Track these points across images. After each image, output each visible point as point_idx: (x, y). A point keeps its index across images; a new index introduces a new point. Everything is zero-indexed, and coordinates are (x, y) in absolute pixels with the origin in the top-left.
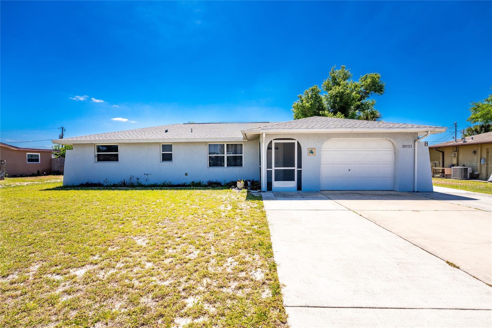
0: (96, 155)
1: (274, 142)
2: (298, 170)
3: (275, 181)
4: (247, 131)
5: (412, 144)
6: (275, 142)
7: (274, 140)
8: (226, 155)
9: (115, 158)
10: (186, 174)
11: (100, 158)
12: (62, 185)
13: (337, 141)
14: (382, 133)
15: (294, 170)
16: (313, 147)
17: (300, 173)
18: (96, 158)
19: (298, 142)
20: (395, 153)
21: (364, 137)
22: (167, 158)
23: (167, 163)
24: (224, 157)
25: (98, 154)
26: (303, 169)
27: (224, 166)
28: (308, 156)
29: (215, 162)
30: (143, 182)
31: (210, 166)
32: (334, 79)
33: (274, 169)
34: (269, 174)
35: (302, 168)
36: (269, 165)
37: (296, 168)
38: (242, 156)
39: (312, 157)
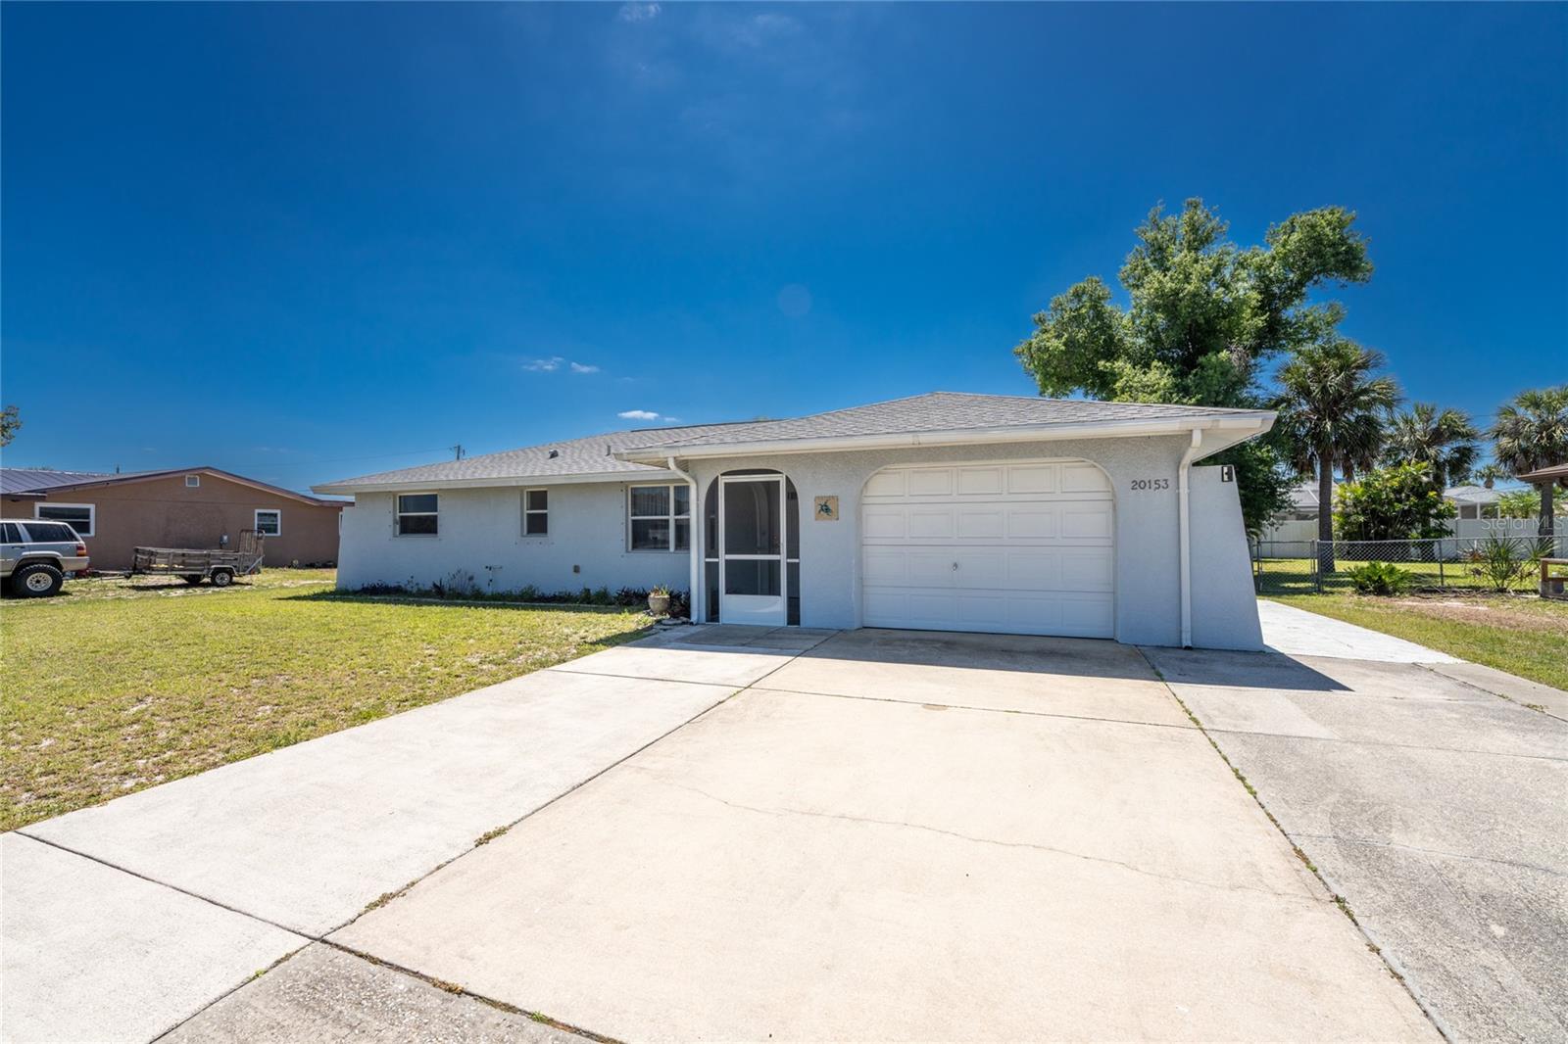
0: (398, 518)
1: (722, 481)
2: (788, 564)
3: (727, 593)
4: (628, 454)
5: (1169, 475)
6: (727, 481)
7: (723, 475)
8: (671, 517)
9: (432, 526)
10: (577, 569)
11: (408, 527)
12: (332, 588)
13: (914, 472)
14: (1055, 442)
15: (779, 561)
16: (829, 494)
17: (794, 571)
18: (398, 526)
19: (787, 477)
20: (1114, 508)
21: (990, 457)
23: (535, 540)
24: (667, 521)
25: (401, 517)
26: (805, 560)
27: (668, 548)
28: (816, 519)
30: (484, 587)
31: (633, 547)
33: (723, 558)
34: (711, 570)
35: (801, 557)
36: (711, 548)
37: (782, 558)
39: (826, 524)
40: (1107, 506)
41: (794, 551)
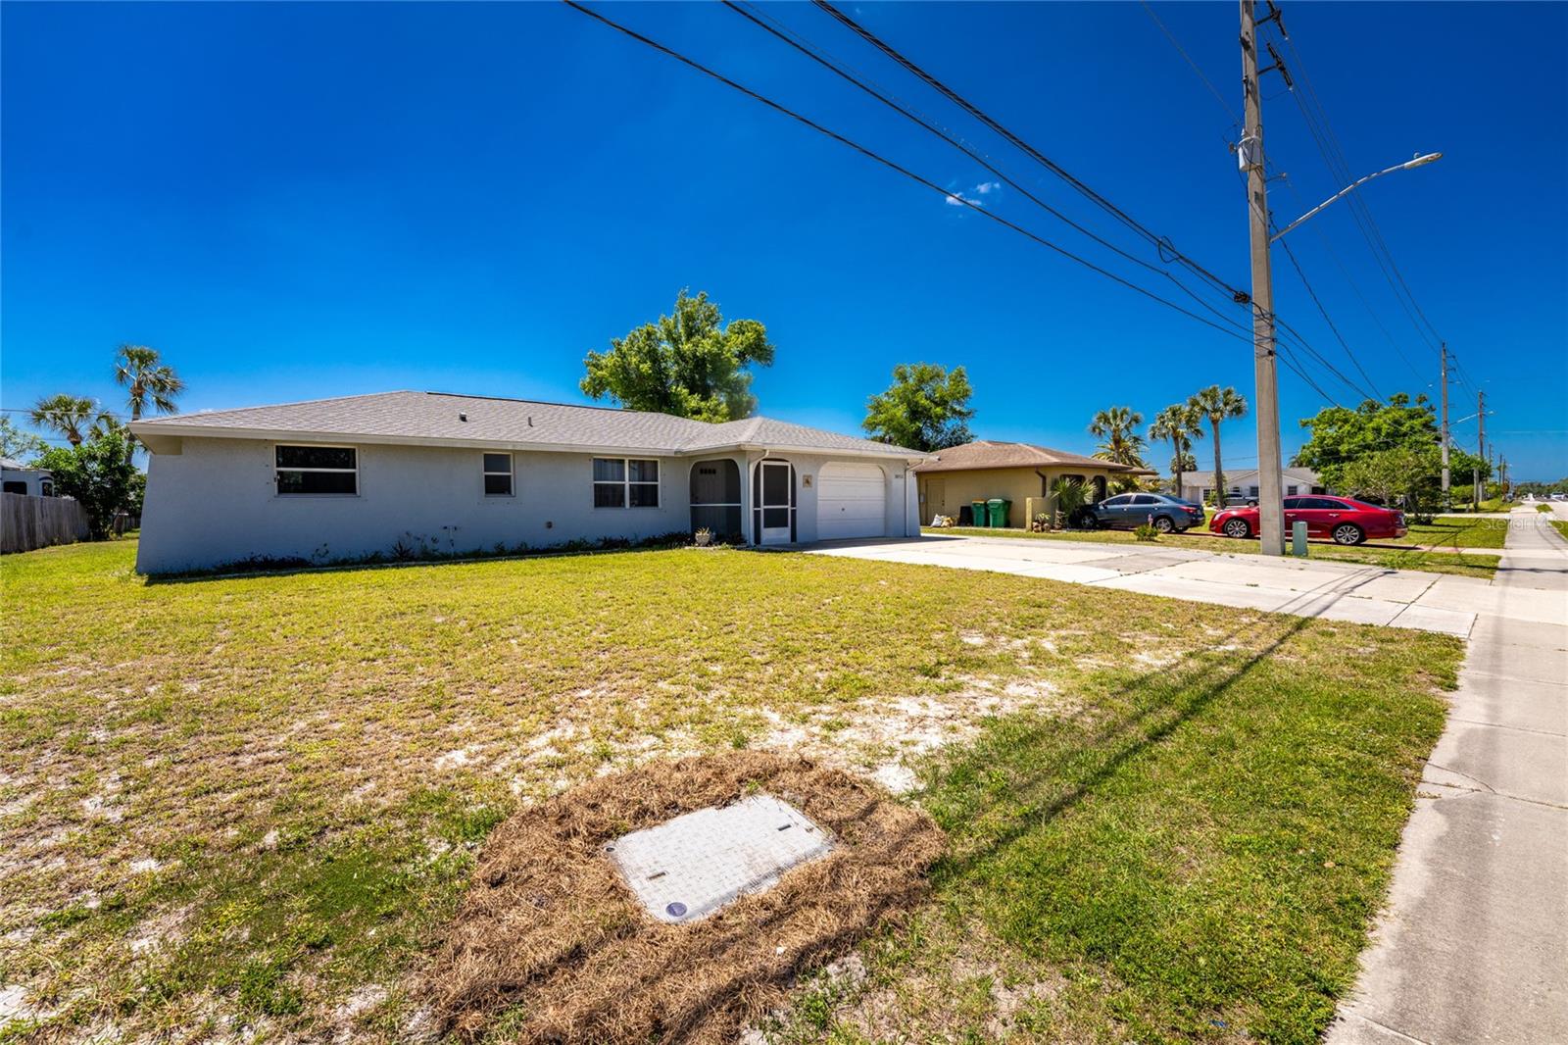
0: (274, 473)
1: (763, 463)
2: (792, 510)
3: (765, 527)
5: (903, 473)
7: (763, 460)
8: (627, 483)
9: (346, 485)
10: (549, 525)
11: (286, 486)
15: (787, 509)
16: (807, 475)
17: (794, 512)
18: (275, 484)
19: (792, 465)
20: (886, 485)
22: (497, 486)
23: (499, 501)
24: (624, 485)
25: (280, 473)
26: (798, 508)
27: (624, 506)
28: (804, 487)
29: (607, 497)
30: (442, 548)
31: (596, 506)
32: (689, 318)
33: (763, 507)
34: (757, 514)
36: (757, 503)
37: (789, 507)
38: (656, 486)
39: (807, 489)
40: (883, 484)
41: (793, 505)
